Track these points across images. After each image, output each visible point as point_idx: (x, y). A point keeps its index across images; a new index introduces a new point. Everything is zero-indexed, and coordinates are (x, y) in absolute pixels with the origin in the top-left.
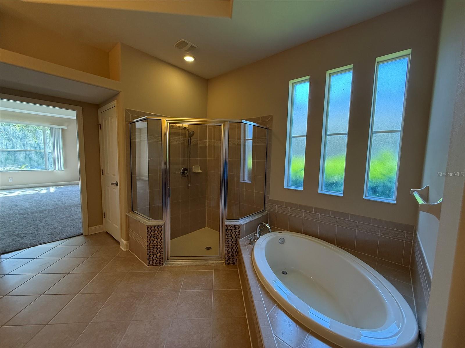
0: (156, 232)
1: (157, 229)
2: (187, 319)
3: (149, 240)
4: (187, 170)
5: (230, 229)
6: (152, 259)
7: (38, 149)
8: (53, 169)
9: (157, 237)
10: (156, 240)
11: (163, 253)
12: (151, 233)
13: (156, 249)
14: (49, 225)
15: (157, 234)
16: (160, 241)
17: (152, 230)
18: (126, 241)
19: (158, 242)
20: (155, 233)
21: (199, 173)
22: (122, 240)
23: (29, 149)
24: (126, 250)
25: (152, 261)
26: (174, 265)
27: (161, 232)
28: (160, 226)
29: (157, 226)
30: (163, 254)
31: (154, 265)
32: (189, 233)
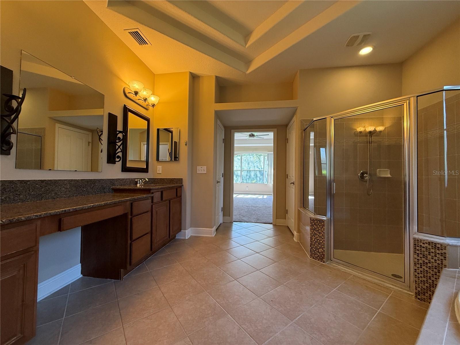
0: (319, 226)
1: (320, 223)
2: (331, 312)
3: (312, 232)
4: (367, 173)
5: (423, 245)
6: (314, 252)
7: (261, 169)
8: (267, 183)
9: (320, 231)
10: (318, 234)
11: (325, 249)
12: (314, 226)
13: (318, 243)
14: (257, 214)
15: (320, 228)
16: (323, 236)
17: (315, 223)
18: (297, 233)
19: (320, 237)
20: (317, 227)
21: (388, 178)
22: (295, 231)
23: (256, 169)
24: (296, 241)
25: (315, 255)
26: (337, 268)
27: (323, 227)
28: (322, 221)
29: (320, 220)
30: (325, 251)
31: (316, 260)
32: (371, 251)
